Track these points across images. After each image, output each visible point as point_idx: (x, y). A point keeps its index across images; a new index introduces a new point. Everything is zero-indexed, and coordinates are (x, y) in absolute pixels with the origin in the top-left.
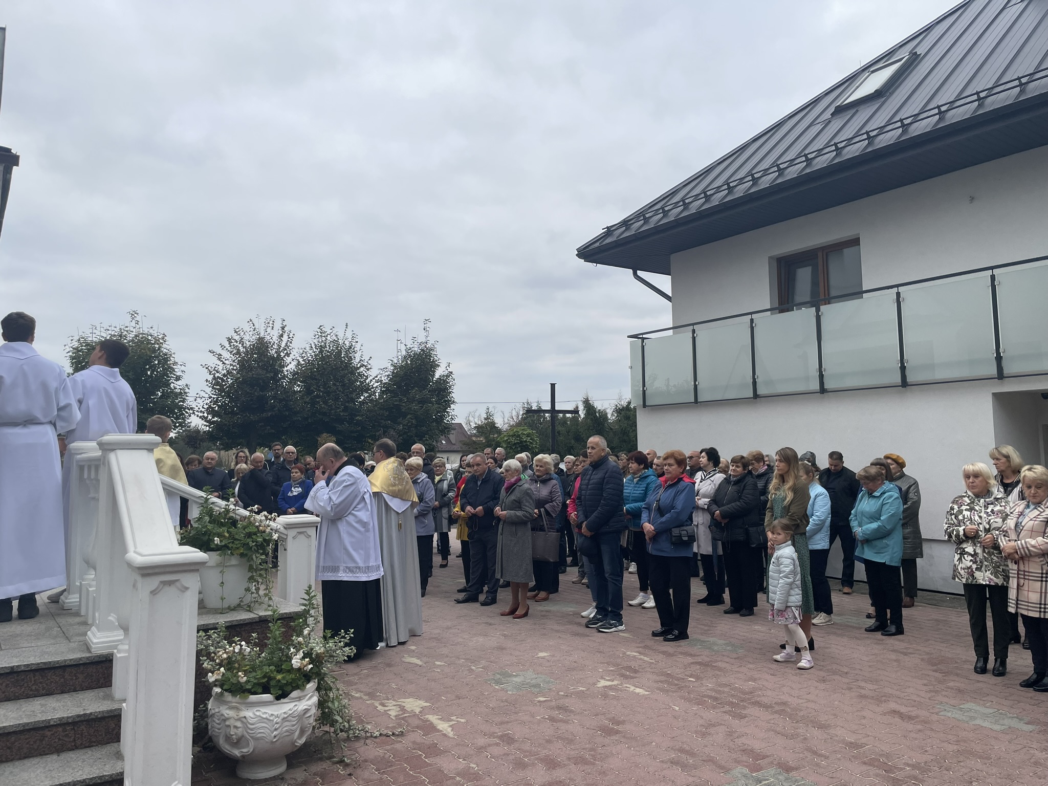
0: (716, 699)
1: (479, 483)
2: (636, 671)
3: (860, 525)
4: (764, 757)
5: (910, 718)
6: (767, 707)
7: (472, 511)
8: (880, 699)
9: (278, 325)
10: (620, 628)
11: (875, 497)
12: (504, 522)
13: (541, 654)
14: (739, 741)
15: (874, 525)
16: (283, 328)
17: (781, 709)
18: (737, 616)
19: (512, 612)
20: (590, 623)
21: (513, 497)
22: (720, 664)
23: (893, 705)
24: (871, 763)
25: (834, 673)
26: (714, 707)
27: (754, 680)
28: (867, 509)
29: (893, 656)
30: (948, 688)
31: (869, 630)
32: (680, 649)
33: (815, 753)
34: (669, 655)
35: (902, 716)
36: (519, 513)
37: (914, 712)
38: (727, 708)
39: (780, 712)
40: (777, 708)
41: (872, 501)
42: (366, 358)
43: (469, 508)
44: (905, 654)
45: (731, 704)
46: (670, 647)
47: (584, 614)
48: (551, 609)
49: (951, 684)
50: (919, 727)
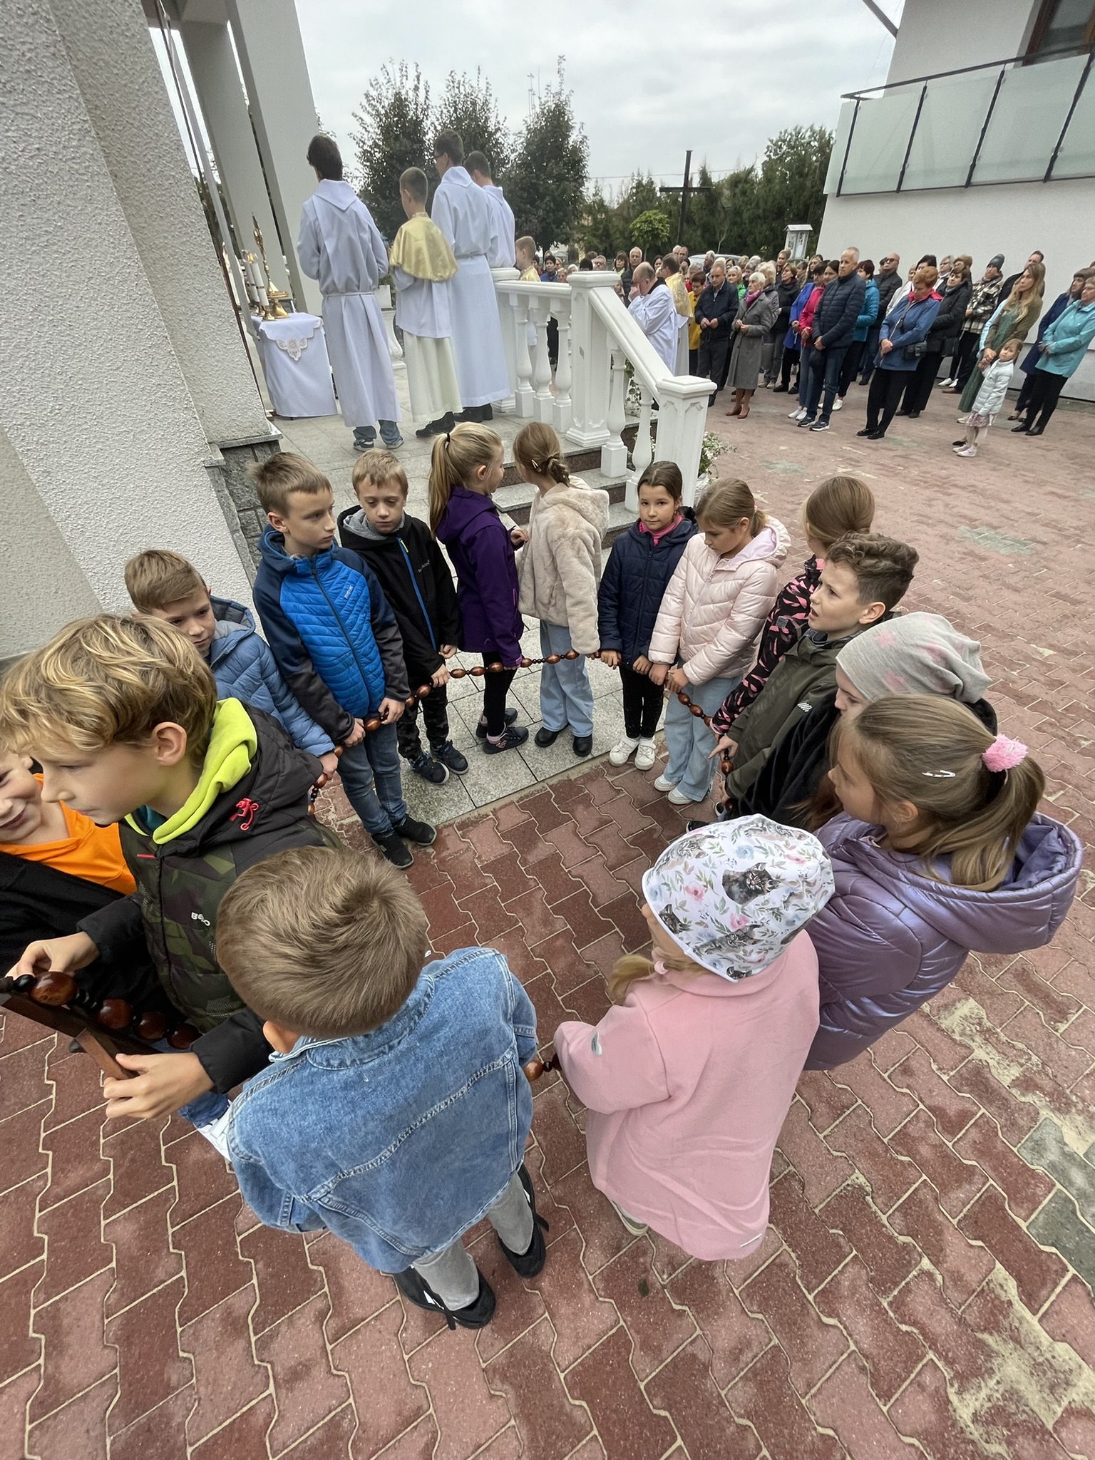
0: (926, 482)
1: (716, 295)
2: (858, 462)
3: (1054, 340)
4: (976, 520)
5: (1065, 497)
6: (963, 488)
7: (708, 323)
8: (1042, 483)
9: (412, 74)
10: (827, 427)
11: (1084, 312)
12: (744, 335)
13: (782, 448)
14: (955, 510)
15: (1071, 340)
16: (418, 77)
17: (972, 489)
18: (906, 417)
19: (737, 412)
20: (801, 423)
21: (755, 312)
22: (914, 457)
23: (1050, 489)
24: (1046, 525)
25: (1000, 464)
26: (927, 488)
27: (945, 469)
28: (1071, 324)
29: (1039, 452)
30: (1086, 477)
31: (1016, 430)
32: (880, 445)
33: (1007, 518)
34: (876, 450)
35: (1059, 496)
36: (760, 327)
37: (1067, 494)
38: (936, 489)
39: (974, 492)
40: (971, 489)
41: (1079, 316)
42: (501, 119)
43: (705, 320)
44: (1048, 450)
45: (938, 486)
46: (872, 443)
47: (791, 415)
48: (759, 410)
49: (1088, 474)
50: (1072, 503)
